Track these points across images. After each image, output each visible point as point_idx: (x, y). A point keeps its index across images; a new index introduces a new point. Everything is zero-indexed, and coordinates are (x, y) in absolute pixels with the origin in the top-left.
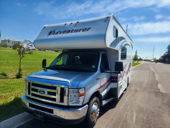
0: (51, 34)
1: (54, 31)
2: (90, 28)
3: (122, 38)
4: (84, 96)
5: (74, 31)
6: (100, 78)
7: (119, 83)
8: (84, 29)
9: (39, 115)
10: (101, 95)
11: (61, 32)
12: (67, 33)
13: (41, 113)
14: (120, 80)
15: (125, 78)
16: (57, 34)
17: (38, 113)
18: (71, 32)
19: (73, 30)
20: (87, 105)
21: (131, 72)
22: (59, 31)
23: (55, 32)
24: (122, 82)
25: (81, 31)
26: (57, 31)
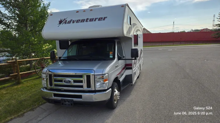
0: (61, 23)
1: (64, 20)
2: (106, 17)
3: (135, 24)
4: (107, 81)
5: (89, 20)
6: (117, 66)
7: (134, 69)
8: (100, 18)
9: (67, 102)
10: (120, 81)
11: (73, 21)
12: (81, 22)
13: (68, 101)
14: (134, 67)
15: (138, 65)
16: (70, 23)
17: (65, 101)
18: (85, 20)
19: (87, 19)
20: (111, 89)
21: (142, 59)
22: (71, 20)
23: (66, 21)
24: (135, 69)
25: (97, 20)
26: (68, 20)
